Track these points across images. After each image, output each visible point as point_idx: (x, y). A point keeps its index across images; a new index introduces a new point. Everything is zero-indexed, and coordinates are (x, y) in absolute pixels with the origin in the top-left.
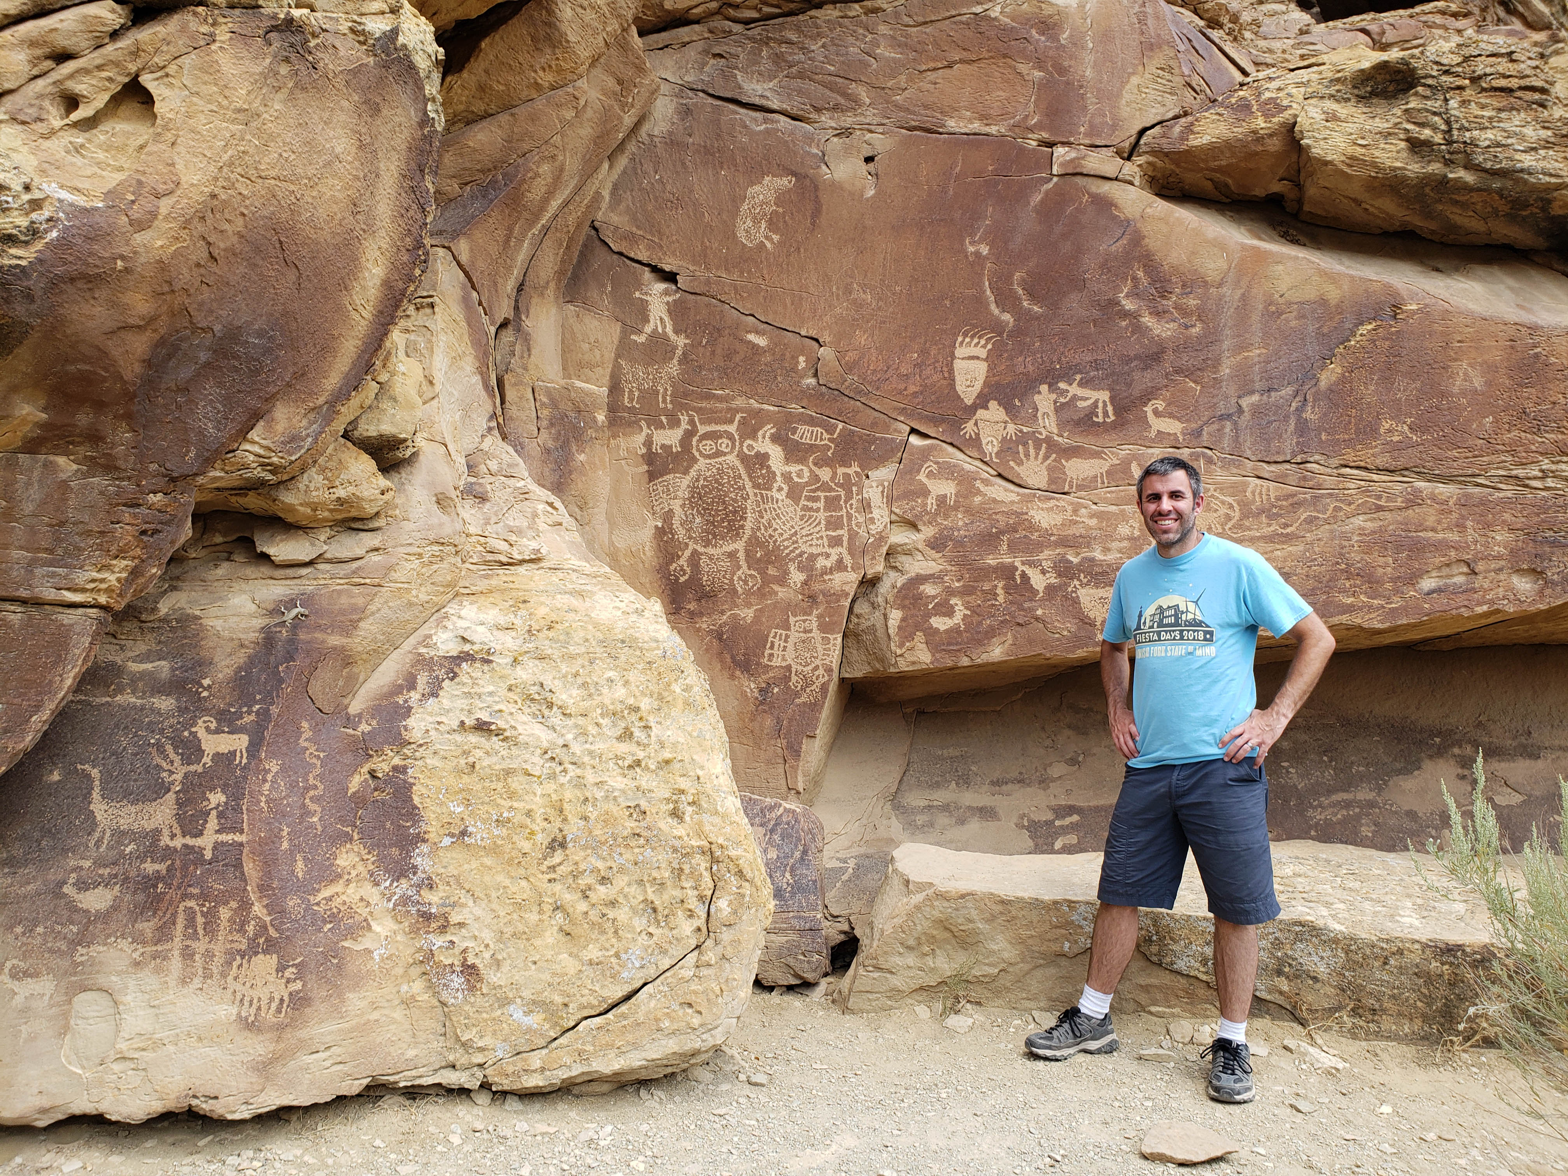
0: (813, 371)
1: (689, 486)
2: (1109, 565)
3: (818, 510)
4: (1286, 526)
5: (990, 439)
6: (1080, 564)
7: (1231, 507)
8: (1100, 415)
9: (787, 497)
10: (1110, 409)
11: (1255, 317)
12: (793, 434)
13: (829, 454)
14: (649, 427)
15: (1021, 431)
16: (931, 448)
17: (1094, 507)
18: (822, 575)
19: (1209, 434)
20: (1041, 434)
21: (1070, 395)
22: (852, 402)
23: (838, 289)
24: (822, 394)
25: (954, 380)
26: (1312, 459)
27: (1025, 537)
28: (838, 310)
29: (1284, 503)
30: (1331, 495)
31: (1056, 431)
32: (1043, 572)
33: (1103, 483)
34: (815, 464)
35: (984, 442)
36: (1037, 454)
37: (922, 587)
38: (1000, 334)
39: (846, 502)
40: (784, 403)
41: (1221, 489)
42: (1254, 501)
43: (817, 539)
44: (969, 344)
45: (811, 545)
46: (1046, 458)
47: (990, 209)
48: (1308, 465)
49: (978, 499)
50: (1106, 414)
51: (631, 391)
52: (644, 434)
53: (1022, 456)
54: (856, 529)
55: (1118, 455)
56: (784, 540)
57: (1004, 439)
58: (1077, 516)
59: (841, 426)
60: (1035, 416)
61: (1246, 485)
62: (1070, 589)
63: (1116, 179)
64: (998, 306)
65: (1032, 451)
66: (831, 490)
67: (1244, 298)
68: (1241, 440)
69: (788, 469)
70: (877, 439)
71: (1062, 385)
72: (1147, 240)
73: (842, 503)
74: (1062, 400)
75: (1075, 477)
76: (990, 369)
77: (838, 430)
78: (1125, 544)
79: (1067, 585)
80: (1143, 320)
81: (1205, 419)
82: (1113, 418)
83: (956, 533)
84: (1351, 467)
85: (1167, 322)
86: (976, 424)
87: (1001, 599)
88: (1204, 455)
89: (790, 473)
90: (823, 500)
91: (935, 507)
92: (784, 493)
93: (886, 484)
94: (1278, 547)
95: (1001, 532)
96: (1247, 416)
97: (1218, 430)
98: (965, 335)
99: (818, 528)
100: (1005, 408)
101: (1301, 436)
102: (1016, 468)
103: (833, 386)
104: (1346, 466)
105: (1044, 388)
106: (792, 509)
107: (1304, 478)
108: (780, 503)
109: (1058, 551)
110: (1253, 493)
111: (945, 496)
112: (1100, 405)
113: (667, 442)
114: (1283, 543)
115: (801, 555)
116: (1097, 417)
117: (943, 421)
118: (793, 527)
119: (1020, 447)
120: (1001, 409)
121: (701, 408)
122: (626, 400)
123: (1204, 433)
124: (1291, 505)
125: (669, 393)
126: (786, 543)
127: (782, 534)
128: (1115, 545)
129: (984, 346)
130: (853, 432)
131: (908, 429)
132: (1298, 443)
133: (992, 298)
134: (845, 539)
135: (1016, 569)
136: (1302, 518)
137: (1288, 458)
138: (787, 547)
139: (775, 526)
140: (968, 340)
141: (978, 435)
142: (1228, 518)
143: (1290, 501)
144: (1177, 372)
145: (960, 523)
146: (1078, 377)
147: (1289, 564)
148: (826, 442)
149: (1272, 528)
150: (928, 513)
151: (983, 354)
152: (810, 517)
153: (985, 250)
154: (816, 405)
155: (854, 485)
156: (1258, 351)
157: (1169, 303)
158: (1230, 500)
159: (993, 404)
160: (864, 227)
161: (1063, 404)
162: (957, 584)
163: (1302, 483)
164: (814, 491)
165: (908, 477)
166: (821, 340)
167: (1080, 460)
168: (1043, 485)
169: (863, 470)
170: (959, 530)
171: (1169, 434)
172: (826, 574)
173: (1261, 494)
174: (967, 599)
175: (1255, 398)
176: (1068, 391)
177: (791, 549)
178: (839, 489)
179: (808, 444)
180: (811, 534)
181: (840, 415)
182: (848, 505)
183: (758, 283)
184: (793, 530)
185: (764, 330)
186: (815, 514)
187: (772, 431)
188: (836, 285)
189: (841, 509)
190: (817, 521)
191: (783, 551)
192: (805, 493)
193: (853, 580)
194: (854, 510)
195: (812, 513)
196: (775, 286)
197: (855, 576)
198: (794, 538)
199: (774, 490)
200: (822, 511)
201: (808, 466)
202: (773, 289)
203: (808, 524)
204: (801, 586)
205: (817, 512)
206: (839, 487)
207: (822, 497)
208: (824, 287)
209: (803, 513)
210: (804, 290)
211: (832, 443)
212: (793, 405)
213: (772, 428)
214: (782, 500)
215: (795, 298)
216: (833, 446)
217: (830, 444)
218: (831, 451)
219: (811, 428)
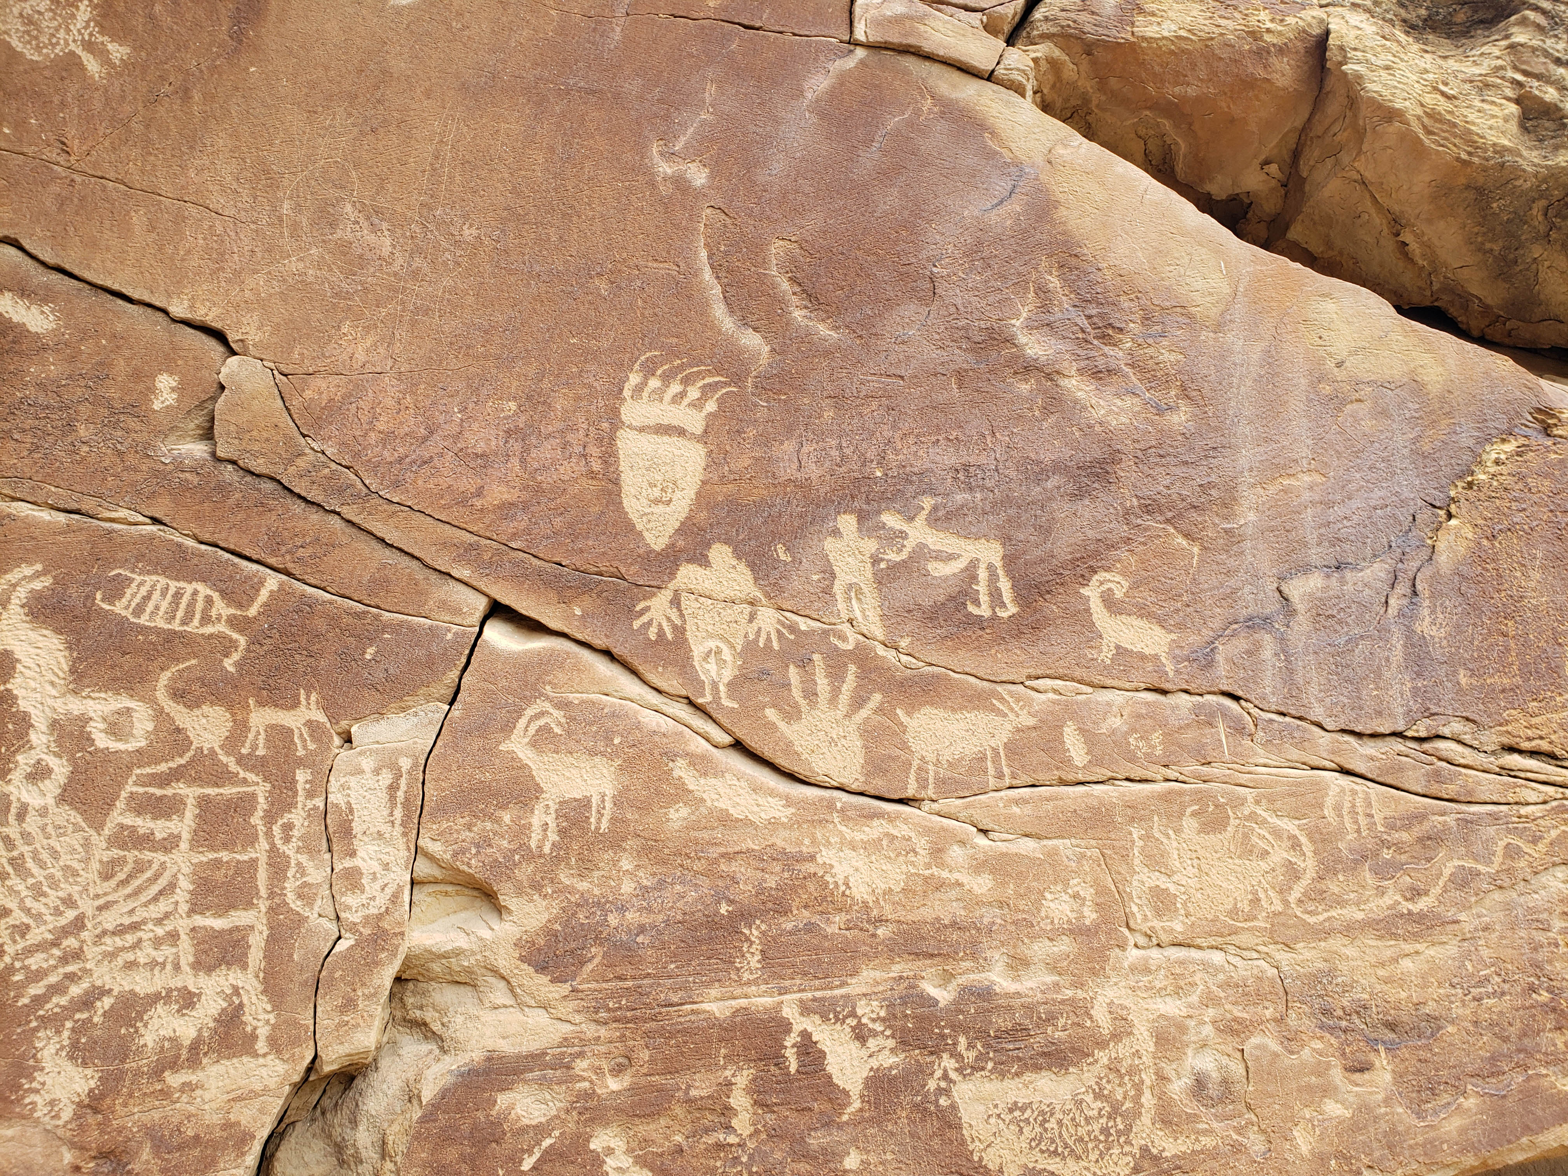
0: (199, 419)
2: (1029, 1008)
3: (170, 844)
4: (1416, 893)
5: (712, 644)
6: (957, 1006)
7: (1295, 845)
8: (984, 598)
9: (62, 799)
10: (1005, 585)
11: (1296, 404)
12: (110, 598)
13: (229, 664)
15: (793, 629)
16: (546, 662)
17: (981, 841)
18: (157, 1073)
19: (1230, 661)
20: (843, 638)
21: (910, 544)
22: (315, 516)
23: (298, 208)
24: (222, 488)
25: (616, 483)
26: (1446, 731)
27: (810, 928)
28: (294, 265)
29: (1404, 836)
30: (1495, 818)
31: (878, 632)
32: (861, 1035)
33: (1000, 776)
34: (178, 695)
35: (697, 651)
36: (835, 693)
37: (503, 1100)
38: (737, 379)
39: (270, 818)
40: (88, 505)
41: (1271, 800)
42: (1341, 832)
43: (157, 942)
44: (658, 395)
45: (131, 965)
46: (858, 702)
47: (711, 89)
48: (1441, 745)
49: (678, 814)
50: (996, 596)
53: (796, 693)
54: (296, 905)
55: (1029, 702)
56: (29, 951)
57: (750, 649)
58: (942, 865)
59: (273, 581)
60: (828, 591)
61: (1320, 789)
62: (932, 1085)
63: (990, 77)
64: (732, 312)
65: (822, 683)
66: (222, 776)
67: (1270, 359)
68: (1299, 679)
69: (76, 706)
70: (385, 627)
71: (891, 520)
72: (1063, 212)
73: (256, 819)
74: (894, 557)
75: (931, 757)
76: (712, 463)
77: (264, 595)
78: (1065, 945)
79: (923, 1071)
80: (1064, 382)
81: (1216, 624)
82: (1012, 609)
83: (613, 920)
84: (1520, 752)
85: (1117, 395)
86: (676, 601)
87: (742, 1123)
88: (1225, 714)
89: (84, 720)
90: (190, 812)
91: (553, 837)
92: (52, 787)
93: (405, 763)
94: (1408, 947)
95: (745, 915)
96: (1302, 623)
97: (1249, 653)
98: (649, 371)
99: (163, 906)
100: (752, 566)
101: (1419, 674)
102: (782, 725)
103: (259, 465)
104: (1511, 749)
105: (847, 522)
106: (75, 840)
107: (1437, 776)
108: (32, 823)
109: (896, 969)
110: (1338, 808)
111: (585, 804)
112: (983, 574)
114: (1416, 937)
115: (87, 1002)
116: (977, 603)
117: (584, 589)
118: (69, 902)
119: (792, 670)
120: (742, 567)
123: (1220, 658)
124: (1420, 840)
126: (36, 961)
127: (23, 930)
128: (1040, 949)
129: (697, 405)
130: (311, 604)
131: (481, 605)
132: (1415, 691)
133: (717, 290)
134: (257, 942)
135: (786, 1027)
136: (1447, 872)
137: (1400, 728)
138: (37, 976)
140: (654, 383)
141: (680, 631)
142: (1293, 873)
143: (1418, 831)
144: (1147, 509)
145: (627, 887)
146: (927, 502)
147: (1435, 992)
148: (222, 628)
149: (1387, 900)
150: (530, 856)
151: (695, 422)
152: (140, 867)
153: (698, 176)
154: (198, 518)
155: (301, 763)
156: (1307, 478)
157: (1116, 355)
158: (1289, 826)
159: (720, 554)
160: (384, 72)
161: (894, 567)
162: (614, 1084)
163: (1434, 789)
164: (164, 780)
165: (477, 744)
166: (232, 336)
167: (941, 713)
168: (853, 777)
169: (333, 718)
170: (622, 909)
171: (1143, 657)
172: (174, 1065)
173: (1353, 812)
174: (644, 1129)
175: (1315, 582)
176: (903, 535)
177: (53, 979)
178: (251, 777)
179: (158, 631)
180: (135, 927)
181: (274, 553)
182: (276, 829)
183: (44, 157)
184: (71, 914)
185: (47, 287)
186: (159, 857)
187: (37, 585)
188: (291, 198)
189: (252, 840)
190: (162, 882)
191: (21, 987)
192: (130, 787)
193: (272, 1083)
194: (295, 843)
195: (148, 855)
196: (100, 174)
197: (281, 1067)
198: (71, 942)
199: (16, 776)
200: (184, 845)
201: (152, 701)
202: (93, 180)
203: (129, 890)
204: (77, 1116)
205: (166, 850)
206: (252, 769)
207: (190, 801)
208: (255, 198)
209: (116, 853)
210: (193, 198)
211: (241, 631)
212: (123, 513)
213: (37, 575)
214: (43, 812)
215: (159, 215)
216: (242, 641)
217: (235, 636)
218: (236, 656)
219: (173, 585)
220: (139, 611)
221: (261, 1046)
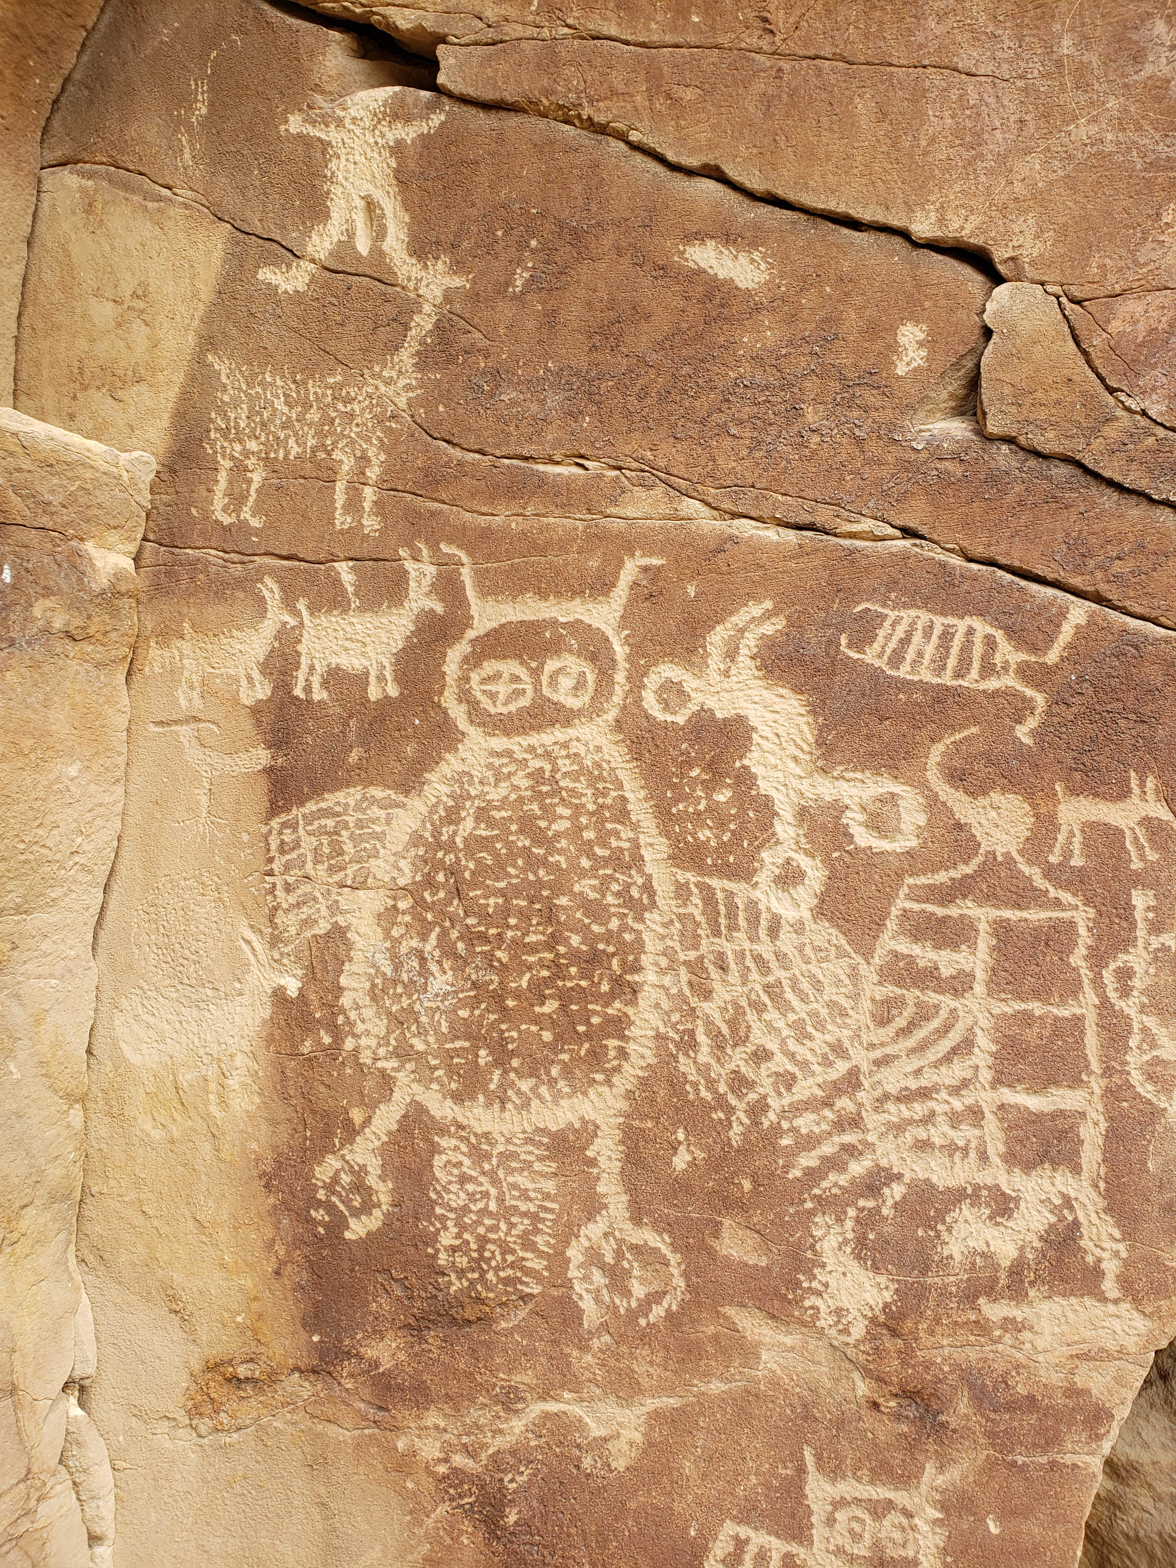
0: (955, 385)
1: (416, 839)
3: (961, 984)
9: (820, 911)
12: (858, 644)
13: (1023, 733)
14: (289, 603)
18: (970, 1298)
24: (994, 479)
28: (1082, 131)
34: (955, 777)
39: (1097, 958)
40: (823, 516)
45: (923, 1146)
51: (239, 469)
52: (269, 627)
54: (1146, 1090)
56: (797, 1109)
66: (1024, 894)
69: (828, 789)
73: (1078, 958)
77: (1066, 632)
89: (838, 808)
90: (984, 942)
92: (806, 896)
99: (958, 1070)
103: (1047, 442)
106: (839, 968)
108: (787, 941)
113: (351, 662)
115: (872, 1186)
118: (839, 1050)
121: (486, 534)
122: (219, 501)
125: (373, 473)
126: (806, 1123)
127: (788, 1081)
134: (1092, 1136)
138: (809, 1142)
139: (759, 1037)
148: (1010, 681)
152: (924, 1014)
154: (966, 524)
155: (1137, 880)
164: (945, 895)
166: (999, 254)
172: (990, 1290)
177: (828, 1149)
178: (1066, 897)
179: (924, 687)
180: (924, 1094)
181: (1078, 570)
182: (1108, 976)
183: (743, 45)
184: (842, 1067)
185: (756, 226)
186: (947, 1002)
187: (768, 629)
188: (1072, 29)
189: (1074, 989)
190: (954, 1037)
191: (791, 1154)
192: (901, 903)
193: (1131, 1343)
194: (1136, 998)
195: (932, 997)
196: (812, 52)
197: (1141, 1324)
198: (844, 1103)
199: (763, 878)
200: (979, 988)
201: (923, 785)
202: (804, 63)
203: (911, 1042)
204: (870, 1336)
205: (957, 993)
206: (1067, 886)
207: (983, 927)
208: (1021, 40)
209: (891, 990)
210: (935, 59)
211: (1037, 686)
212: (866, 525)
213: (768, 615)
214: (799, 928)
215: (891, 94)
216: (1040, 699)
217: (1029, 692)
218: (1032, 722)
219: (939, 622)
220: (896, 659)
221: (1110, 1287)
